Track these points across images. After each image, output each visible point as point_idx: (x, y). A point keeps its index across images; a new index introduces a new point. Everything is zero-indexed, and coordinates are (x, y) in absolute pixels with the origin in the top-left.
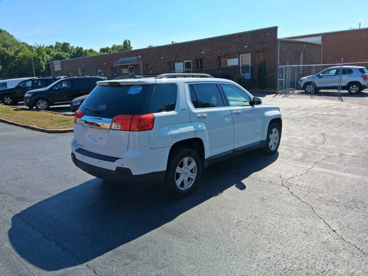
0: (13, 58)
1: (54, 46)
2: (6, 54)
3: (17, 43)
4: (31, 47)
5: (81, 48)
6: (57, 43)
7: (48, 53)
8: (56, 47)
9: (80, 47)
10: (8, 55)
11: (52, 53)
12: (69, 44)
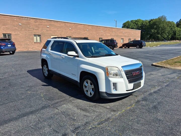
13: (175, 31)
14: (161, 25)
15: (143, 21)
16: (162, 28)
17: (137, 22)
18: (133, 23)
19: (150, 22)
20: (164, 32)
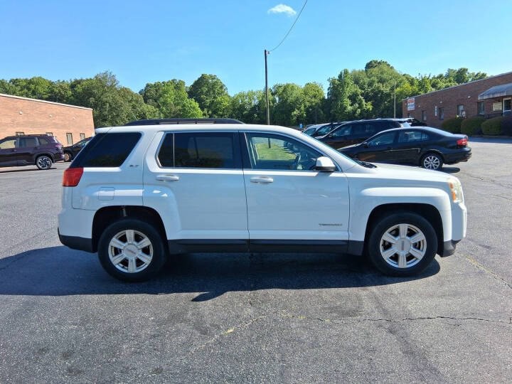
0: (388, 95)
1: (444, 75)
2: (380, 91)
3: (396, 76)
4: (413, 79)
5: (484, 75)
6: (449, 70)
7: (434, 86)
8: (448, 76)
9: (482, 73)
10: (382, 92)
11: (439, 85)
12: (467, 70)
13: (144, 114)
14: (108, 97)
15: (51, 83)
16: (110, 106)
17: (32, 86)
18: (19, 88)
19: (73, 86)
20: (118, 116)
